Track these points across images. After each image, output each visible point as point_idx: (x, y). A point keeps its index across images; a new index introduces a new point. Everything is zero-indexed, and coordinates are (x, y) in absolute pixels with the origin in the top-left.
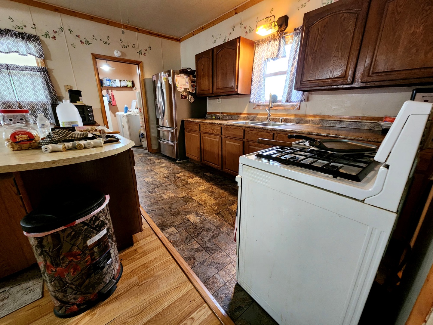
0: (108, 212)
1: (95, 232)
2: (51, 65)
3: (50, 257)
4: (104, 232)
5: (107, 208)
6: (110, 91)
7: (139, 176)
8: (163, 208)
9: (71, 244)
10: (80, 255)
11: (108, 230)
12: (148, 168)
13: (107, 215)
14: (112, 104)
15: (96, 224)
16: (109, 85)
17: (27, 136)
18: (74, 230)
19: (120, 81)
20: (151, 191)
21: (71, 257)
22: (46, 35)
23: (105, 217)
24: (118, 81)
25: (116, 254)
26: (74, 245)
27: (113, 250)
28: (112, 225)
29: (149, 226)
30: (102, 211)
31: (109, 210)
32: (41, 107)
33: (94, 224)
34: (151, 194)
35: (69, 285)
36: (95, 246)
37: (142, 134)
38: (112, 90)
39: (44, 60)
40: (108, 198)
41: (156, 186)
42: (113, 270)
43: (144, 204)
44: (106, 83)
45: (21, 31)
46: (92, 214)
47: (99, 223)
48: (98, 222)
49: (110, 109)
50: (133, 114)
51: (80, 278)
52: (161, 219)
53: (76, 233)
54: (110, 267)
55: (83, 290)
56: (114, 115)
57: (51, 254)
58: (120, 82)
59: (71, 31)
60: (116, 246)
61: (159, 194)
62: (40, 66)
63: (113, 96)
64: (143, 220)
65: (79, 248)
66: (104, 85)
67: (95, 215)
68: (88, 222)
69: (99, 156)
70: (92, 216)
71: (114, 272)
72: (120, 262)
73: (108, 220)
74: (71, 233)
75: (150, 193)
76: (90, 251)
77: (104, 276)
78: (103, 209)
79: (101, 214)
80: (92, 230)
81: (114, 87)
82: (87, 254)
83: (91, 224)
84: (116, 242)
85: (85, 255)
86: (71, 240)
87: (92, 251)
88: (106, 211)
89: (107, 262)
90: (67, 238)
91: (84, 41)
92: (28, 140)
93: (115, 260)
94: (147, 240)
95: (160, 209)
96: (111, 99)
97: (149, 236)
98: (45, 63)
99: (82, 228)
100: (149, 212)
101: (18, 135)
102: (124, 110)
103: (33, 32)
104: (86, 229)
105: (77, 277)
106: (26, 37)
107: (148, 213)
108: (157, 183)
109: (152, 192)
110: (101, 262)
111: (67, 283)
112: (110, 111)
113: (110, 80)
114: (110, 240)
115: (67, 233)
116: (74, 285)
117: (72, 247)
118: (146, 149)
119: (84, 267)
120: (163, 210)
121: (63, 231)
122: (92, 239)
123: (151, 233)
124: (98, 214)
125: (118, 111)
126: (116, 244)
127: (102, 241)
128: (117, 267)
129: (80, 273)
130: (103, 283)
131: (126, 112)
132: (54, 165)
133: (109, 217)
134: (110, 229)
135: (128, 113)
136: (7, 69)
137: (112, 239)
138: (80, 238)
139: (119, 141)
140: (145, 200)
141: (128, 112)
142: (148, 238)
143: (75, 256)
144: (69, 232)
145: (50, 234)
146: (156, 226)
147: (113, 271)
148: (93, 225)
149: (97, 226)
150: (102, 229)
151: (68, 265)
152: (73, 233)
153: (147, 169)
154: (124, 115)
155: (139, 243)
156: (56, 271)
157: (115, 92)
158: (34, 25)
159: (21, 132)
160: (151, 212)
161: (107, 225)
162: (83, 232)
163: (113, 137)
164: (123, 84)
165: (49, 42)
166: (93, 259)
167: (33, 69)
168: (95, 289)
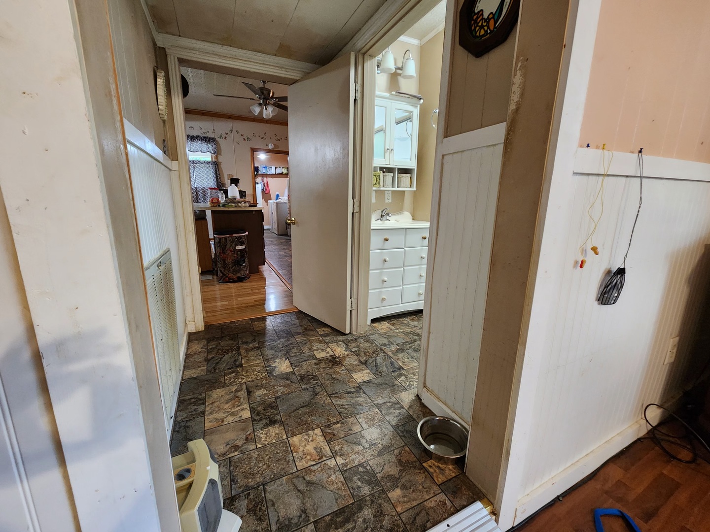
0: (246, 238)
1: (240, 244)
2: (221, 159)
6: (265, 178)
9: (230, 245)
11: (245, 247)
14: (265, 192)
16: (265, 173)
19: (276, 168)
22: (221, 137)
24: (273, 168)
27: (247, 260)
28: (247, 245)
32: (202, 189)
36: (239, 252)
38: (267, 177)
39: (216, 156)
44: (262, 171)
45: (205, 135)
46: (240, 235)
47: (242, 241)
50: (284, 202)
51: (231, 264)
53: (232, 241)
56: (266, 203)
59: (237, 132)
62: (213, 160)
63: (267, 183)
65: (233, 248)
66: (260, 173)
68: (237, 238)
77: (241, 270)
79: (243, 237)
81: (269, 174)
83: (239, 240)
85: (235, 253)
89: (243, 264)
91: (246, 139)
93: (247, 267)
96: (265, 187)
98: (217, 157)
99: (235, 240)
102: (275, 197)
103: (212, 136)
106: (207, 140)
110: (240, 261)
112: (263, 198)
113: (266, 167)
114: (246, 253)
117: (230, 247)
119: (234, 259)
122: (238, 247)
127: (242, 251)
128: (247, 272)
129: (232, 261)
130: (240, 274)
133: (247, 241)
136: (193, 163)
138: (234, 244)
141: (279, 199)
143: (231, 251)
144: (230, 239)
150: (243, 245)
151: (228, 254)
154: (274, 202)
157: (269, 180)
158: (214, 130)
164: (279, 171)
165: (221, 141)
166: (237, 258)
167: (208, 163)
168: (236, 273)
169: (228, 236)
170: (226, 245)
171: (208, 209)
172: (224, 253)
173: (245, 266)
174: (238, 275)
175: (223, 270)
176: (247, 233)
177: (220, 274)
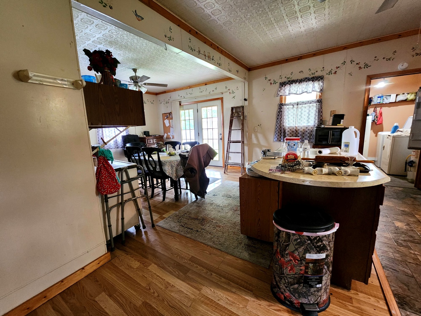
0: (332, 240)
1: (315, 251)
3: (281, 247)
4: (323, 256)
5: (333, 235)
6: (378, 109)
7: (387, 214)
8: (413, 277)
9: (295, 248)
10: (298, 261)
11: (327, 256)
12: (406, 210)
13: (330, 242)
14: (376, 123)
15: (318, 244)
16: (380, 102)
17: (293, 156)
18: (300, 238)
19: (397, 95)
20: (399, 241)
21: (292, 257)
22: (330, 72)
23: (329, 243)
24: (393, 96)
25: (327, 284)
26: (297, 249)
27: (326, 278)
28: (332, 254)
29: (379, 285)
30: (327, 236)
31: (334, 238)
33: (317, 243)
34: (399, 247)
35: (284, 276)
36: (312, 263)
37: (412, 161)
38: (382, 107)
39: (322, 93)
40: (337, 227)
41: (411, 239)
42: (320, 296)
43: (382, 253)
44: (376, 101)
45: (313, 76)
46: (318, 234)
47: (321, 245)
48: (320, 243)
49: (372, 128)
50: (404, 135)
51: (293, 278)
52: (404, 290)
53: (301, 241)
54: (318, 291)
55: (292, 290)
56: (375, 135)
57: (281, 245)
58: (396, 97)
59: (353, 61)
60: (329, 277)
61: (414, 254)
62: (318, 98)
63: (381, 114)
64: (373, 272)
65: (299, 255)
66: (373, 103)
67: (320, 237)
68: (312, 239)
69: (340, 185)
70: (317, 235)
71: (320, 300)
72: (329, 296)
73: (330, 247)
74: (298, 239)
75: (397, 243)
76: (306, 263)
77: (310, 294)
78: (329, 235)
79: (325, 238)
80: (313, 247)
81: (386, 104)
82: (303, 264)
83: (314, 242)
84: (331, 272)
85: (302, 263)
86: (296, 245)
87: (307, 265)
88: (331, 238)
89: (316, 284)
90: (294, 241)
91: (363, 66)
92: (293, 159)
93: (325, 289)
94: (370, 298)
95: (407, 274)
96: (377, 118)
97: (375, 297)
98: (322, 95)
99: (307, 241)
100: (387, 267)
101: (289, 155)
102: (392, 129)
104: (309, 243)
105: (291, 275)
106: (315, 79)
107: (383, 267)
108: (415, 235)
109: (401, 244)
110: (311, 279)
111: (284, 274)
112: (372, 131)
113: (382, 96)
114: (326, 267)
115: (295, 237)
116: (287, 280)
117: (295, 250)
118: (412, 182)
119: (298, 273)
120: (413, 280)
121: (294, 234)
122: (311, 255)
123: (380, 297)
124: (323, 237)
125: (382, 131)
126: (331, 275)
127: (319, 263)
128: (324, 297)
129: (294, 275)
130: (307, 299)
131: (393, 132)
132: (303, 183)
133: (332, 245)
134: (329, 257)
135: (395, 134)
136: (297, 105)
137: (328, 267)
138: (303, 248)
139: (370, 172)
140: (386, 249)
141: (397, 132)
142: (373, 299)
143: (295, 258)
144: (297, 238)
145: (286, 232)
146: (391, 293)
147: (320, 298)
148: (315, 244)
149: (318, 247)
150: (322, 252)
151: (288, 261)
152: (299, 240)
153: (403, 210)
154: (389, 136)
155: (358, 294)
156: (280, 259)
157: (385, 109)
158: (323, 68)
159: (291, 153)
160: (389, 269)
161: (327, 251)
162: (307, 244)
163: (363, 166)
164: (401, 98)
166: (306, 273)
168: (299, 297)
169: (294, 232)
170: (288, 245)
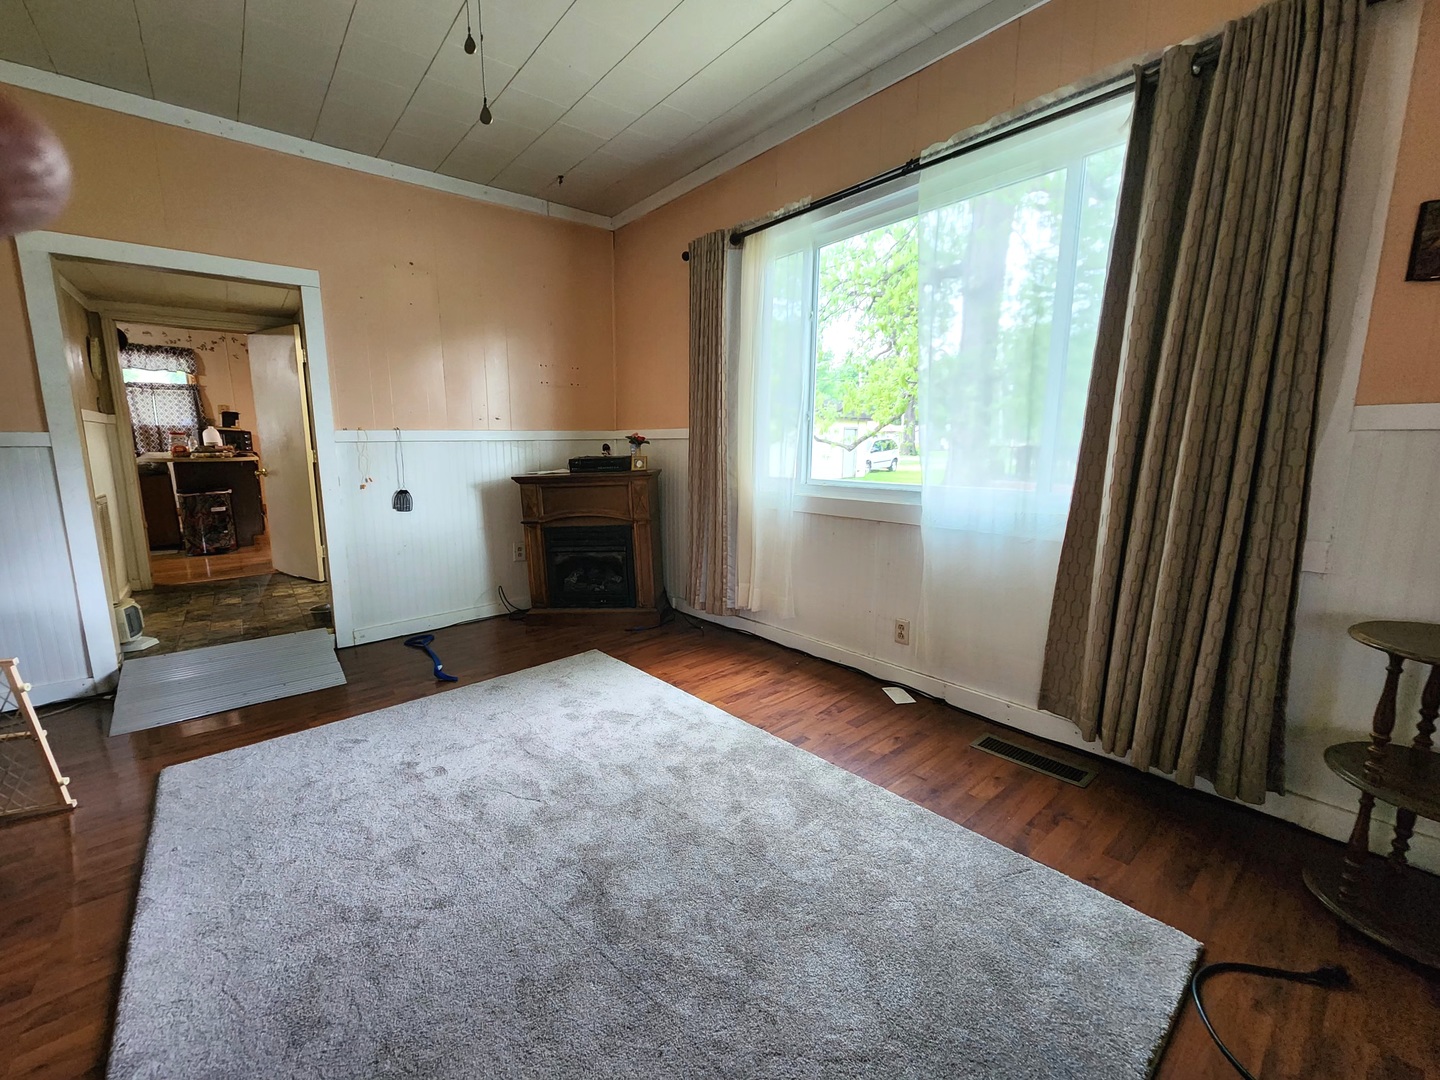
2: (203, 381)
22: (203, 347)
45: (173, 345)
59: (235, 340)
62: (190, 383)
98: (196, 377)
103: (187, 345)
106: (178, 352)
136: (150, 390)
158: (190, 338)
165: (204, 355)
166: (214, 522)
167: (180, 387)
168: (213, 544)
169: (198, 494)
170: (197, 506)
171: (170, 460)
172: (193, 517)
173: (226, 535)
174: (217, 545)
175: (191, 539)
176: (230, 491)
177: (188, 545)
